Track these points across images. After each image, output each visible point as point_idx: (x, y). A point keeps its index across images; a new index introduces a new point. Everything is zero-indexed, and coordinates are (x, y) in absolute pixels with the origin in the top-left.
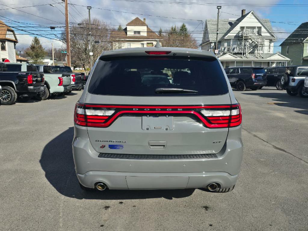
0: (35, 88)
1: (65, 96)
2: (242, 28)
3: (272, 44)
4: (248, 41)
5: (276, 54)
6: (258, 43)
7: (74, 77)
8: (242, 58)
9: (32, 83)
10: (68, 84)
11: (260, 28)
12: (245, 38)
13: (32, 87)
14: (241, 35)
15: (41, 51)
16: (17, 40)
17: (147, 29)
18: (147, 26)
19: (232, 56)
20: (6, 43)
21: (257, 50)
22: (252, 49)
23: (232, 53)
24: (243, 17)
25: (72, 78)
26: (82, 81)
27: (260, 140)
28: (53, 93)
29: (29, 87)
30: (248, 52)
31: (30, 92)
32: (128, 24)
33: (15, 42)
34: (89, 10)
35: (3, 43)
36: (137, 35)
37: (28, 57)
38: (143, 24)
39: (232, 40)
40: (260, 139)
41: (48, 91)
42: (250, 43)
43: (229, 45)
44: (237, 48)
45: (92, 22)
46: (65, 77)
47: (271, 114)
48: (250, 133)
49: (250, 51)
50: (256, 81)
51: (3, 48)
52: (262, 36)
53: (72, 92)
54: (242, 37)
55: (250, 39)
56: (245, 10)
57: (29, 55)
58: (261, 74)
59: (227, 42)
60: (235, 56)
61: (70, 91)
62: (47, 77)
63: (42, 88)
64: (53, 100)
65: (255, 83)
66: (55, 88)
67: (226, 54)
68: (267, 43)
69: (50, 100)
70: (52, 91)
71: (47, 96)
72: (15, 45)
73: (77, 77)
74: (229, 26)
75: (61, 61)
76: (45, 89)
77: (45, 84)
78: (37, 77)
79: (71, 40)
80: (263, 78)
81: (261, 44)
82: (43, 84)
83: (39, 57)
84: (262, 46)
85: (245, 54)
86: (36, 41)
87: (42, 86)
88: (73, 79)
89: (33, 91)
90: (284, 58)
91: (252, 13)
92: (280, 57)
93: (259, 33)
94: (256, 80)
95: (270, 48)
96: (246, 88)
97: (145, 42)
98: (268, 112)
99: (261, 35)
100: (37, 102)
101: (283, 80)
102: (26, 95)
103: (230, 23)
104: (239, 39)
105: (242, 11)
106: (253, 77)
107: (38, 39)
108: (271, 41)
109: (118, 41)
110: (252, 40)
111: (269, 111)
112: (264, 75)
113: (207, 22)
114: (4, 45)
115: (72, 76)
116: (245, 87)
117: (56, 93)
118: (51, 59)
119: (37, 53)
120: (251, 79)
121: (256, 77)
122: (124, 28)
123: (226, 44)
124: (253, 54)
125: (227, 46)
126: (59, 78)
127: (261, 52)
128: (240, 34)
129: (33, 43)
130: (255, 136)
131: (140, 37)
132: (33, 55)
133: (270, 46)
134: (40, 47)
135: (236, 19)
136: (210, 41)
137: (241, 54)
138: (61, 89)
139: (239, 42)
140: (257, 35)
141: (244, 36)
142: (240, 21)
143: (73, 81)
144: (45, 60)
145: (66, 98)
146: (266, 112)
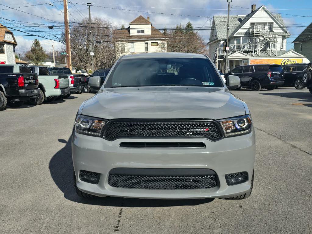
0: (28, 91)
1: (64, 100)
2: (253, 24)
3: (285, 41)
4: (259, 38)
5: (290, 51)
6: (270, 40)
7: (72, 79)
8: (253, 56)
9: (23, 86)
10: (66, 87)
11: (271, 24)
12: (256, 35)
13: (23, 91)
14: (252, 32)
15: (42, 53)
16: (16, 42)
17: (151, 27)
18: (151, 24)
19: (242, 54)
20: (5, 45)
21: (269, 48)
22: (263, 46)
23: (242, 51)
24: (253, 12)
25: (70, 79)
26: (82, 83)
27: (302, 153)
28: (49, 96)
29: (21, 91)
30: (260, 50)
31: (22, 96)
32: (131, 23)
33: (14, 45)
34: (89, 6)
35: (2, 45)
36: (141, 34)
37: (28, 60)
38: (147, 23)
39: (242, 37)
40: (302, 150)
41: (44, 95)
42: (261, 40)
43: (239, 43)
44: (247, 46)
45: (93, 21)
46: (62, 79)
47: (301, 117)
48: (285, 142)
49: (261, 49)
50: (273, 80)
51: (2, 51)
52: (274, 32)
53: (71, 95)
54: (253, 34)
55: (261, 36)
56: (255, 5)
57: (29, 58)
58: (278, 72)
59: (237, 40)
60: (245, 54)
61: (69, 95)
62: (42, 79)
63: (36, 92)
64: (49, 105)
65: (271, 82)
66: (51, 91)
67: (236, 52)
68: (279, 39)
69: (46, 105)
70: (47, 94)
71: (42, 100)
72: (14, 48)
73: (76, 79)
74: (238, 23)
75: (63, 63)
76: (39, 92)
77: (39, 87)
78: (29, 79)
79: (71, 41)
80: (280, 76)
81: (273, 41)
82: (37, 86)
83: (40, 60)
84: (275, 42)
85: (256, 51)
86: (37, 43)
87: (35, 89)
88: (71, 81)
89: (25, 95)
90: (299, 55)
91: (263, 8)
92: (294, 54)
93: (271, 29)
94: (273, 78)
95: (282, 45)
96: (262, 87)
97: (149, 42)
98: (296, 115)
99: (272, 31)
100: (31, 107)
101: (305, 78)
102: (17, 100)
103: (240, 20)
104: (249, 36)
105: (252, 6)
106: (269, 75)
107: (38, 41)
108: (284, 37)
109: (121, 41)
110: (263, 37)
111: (298, 113)
112: (282, 74)
113: (215, 19)
114: (2, 48)
115: (71, 77)
116: (260, 87)
117: (52, 96)
118: (53, 62)
119: (38, 55)
120: (268, 77)
121: (272, 75)
122: (126, 27)
123: (235, 42)
124: (265, 52)
125: (237, 43)
126: (55, 80)
127: (273, 49)
128: (250, 31)
129: (34, 45)
130: (294, 147)
131: (144, 36)
132: (34, 58)
133: (282, 43)
134: (41, 49)
135: (246, 15)
136: (219, 39)
137: (252, 52)
138: (58, 92)
139: (249, 39)
140: (269, 31)
141: (255, 32)
142: (251, 17)
143: (71, 83)
144: (46, 62)
145: (65, 102)
146: (294, 115)
